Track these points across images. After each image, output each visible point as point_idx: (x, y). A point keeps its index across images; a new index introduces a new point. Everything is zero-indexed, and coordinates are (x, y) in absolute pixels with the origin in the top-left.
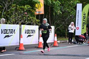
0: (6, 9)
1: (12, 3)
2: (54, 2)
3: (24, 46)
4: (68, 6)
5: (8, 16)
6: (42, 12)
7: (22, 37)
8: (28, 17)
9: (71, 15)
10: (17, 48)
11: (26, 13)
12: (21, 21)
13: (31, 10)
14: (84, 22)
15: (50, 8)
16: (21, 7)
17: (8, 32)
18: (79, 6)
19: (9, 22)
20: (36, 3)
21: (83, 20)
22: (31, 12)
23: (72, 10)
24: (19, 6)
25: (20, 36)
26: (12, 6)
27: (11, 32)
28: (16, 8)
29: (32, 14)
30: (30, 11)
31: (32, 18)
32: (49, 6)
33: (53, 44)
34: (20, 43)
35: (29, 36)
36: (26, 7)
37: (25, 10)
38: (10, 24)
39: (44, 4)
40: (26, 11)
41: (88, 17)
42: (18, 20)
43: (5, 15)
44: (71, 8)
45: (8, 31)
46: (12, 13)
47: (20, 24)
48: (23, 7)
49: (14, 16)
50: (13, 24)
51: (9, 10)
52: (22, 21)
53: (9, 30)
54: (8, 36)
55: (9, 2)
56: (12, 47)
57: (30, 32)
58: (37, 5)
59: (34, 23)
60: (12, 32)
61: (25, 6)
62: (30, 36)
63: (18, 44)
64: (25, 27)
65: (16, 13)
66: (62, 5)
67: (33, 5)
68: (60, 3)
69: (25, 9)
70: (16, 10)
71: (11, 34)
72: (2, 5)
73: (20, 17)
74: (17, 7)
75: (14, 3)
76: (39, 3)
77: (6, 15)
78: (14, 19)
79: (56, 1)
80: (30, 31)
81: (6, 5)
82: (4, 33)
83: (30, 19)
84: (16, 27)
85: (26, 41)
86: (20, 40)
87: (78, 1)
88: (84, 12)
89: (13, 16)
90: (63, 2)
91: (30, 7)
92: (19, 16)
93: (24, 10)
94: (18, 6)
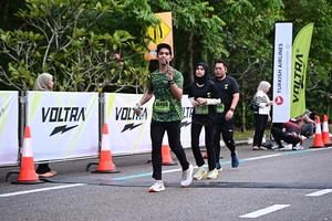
0: (54, 43)
1: (73, 26)
2: (205, 20)
3: (115, 158)
4: (249, 31)
5: (62, 66)
7: (107, 132)
8: (125, 68)
9: (258, 61)
10: (93, 166)
11: (118, 56)
12: (101, 81)
13: (134, 46)
14: (298, 79)
15: (191, 38)
16: (101, 37)
17: (63, 117)
18: (283, 31)
19: (66, 85)
20: (149, 24)
21: (296, 75)
22: (134, 51)
23: (261, 43)
24: (96, 33)
25: (102, 128)
26: (74, 35)
27: (72, 116)
28: (87, 41)
29: (138, 60)
30: (128, 48)
31: (138, 73)
32: (188, 34)
34: (100, 151)
35: (127, 127)
36: (118, 37)
37: (115, 47)
38: (67, 90)
39: (174, 27)
40: (118, 49)
41: (309, 64)
42: (93, 78)
43: (53, 63)
44: (257, 37)
45: (64, 112)
46: (74, 56)
47: (101, 89)
48: (107, 36)
49: (82, 66)
50: (79, 91)
51: (64, 48)
52: (106, 81)
53: (67, 109)
54: (64, 129)
55: (64, 24)
56: (77, 163)
57: (131, 116)
58: (150, 31)
59: (142, 87)
60: (75, 116)
61: (116, 34)
62: (131, 127)
63: (96, 154)
64: (116, 100)
65: (88, 58)
66: (230, 28)
67: (138, 28)
68: (224, 23)
69: (115, 42)
70: (87, 47)
71: (73, 123)
72: (42, 33)
73: (98, 67)
74: (89, 36)
75: (79, 26)
76: (158, 22)
77: (57, 63)
78: (80, 76)
79: (210, 17)
80: (132, 112)
81: (55, 32)
82: (51, 120)
83: (131, 76)
86: (100, 140)
87: (278, 17)
88: (298, 51)
89: (78, 66)
90: (233, 20)
91: (130, 37)
92: (96, 64)
93: (110, 48)
94: (92, 34)
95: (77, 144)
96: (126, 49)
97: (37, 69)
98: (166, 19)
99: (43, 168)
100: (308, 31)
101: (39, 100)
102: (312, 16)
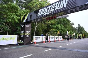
5: (52, 34)
6: (59, 33)
10: (54, 41)
12: (55, 35)
16: (54, 32)
18: (67, 32)
29: (57, 34)
33: (62, 40)
38: (52, 36)
59: (57, 36)
67: (57, 32)
79: (62, 31)
84: (54, 37)
85: (56, 40)
95: (53, 40)
96: (56, 33)
97: (50, 35)
98: (59, 31)
99: (51, 41)
100: (69, 32)
101: (50, 37)
102: (70, 31)
